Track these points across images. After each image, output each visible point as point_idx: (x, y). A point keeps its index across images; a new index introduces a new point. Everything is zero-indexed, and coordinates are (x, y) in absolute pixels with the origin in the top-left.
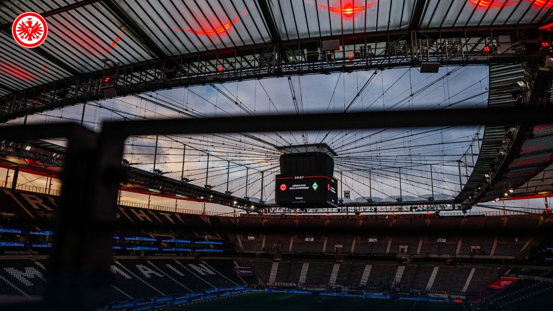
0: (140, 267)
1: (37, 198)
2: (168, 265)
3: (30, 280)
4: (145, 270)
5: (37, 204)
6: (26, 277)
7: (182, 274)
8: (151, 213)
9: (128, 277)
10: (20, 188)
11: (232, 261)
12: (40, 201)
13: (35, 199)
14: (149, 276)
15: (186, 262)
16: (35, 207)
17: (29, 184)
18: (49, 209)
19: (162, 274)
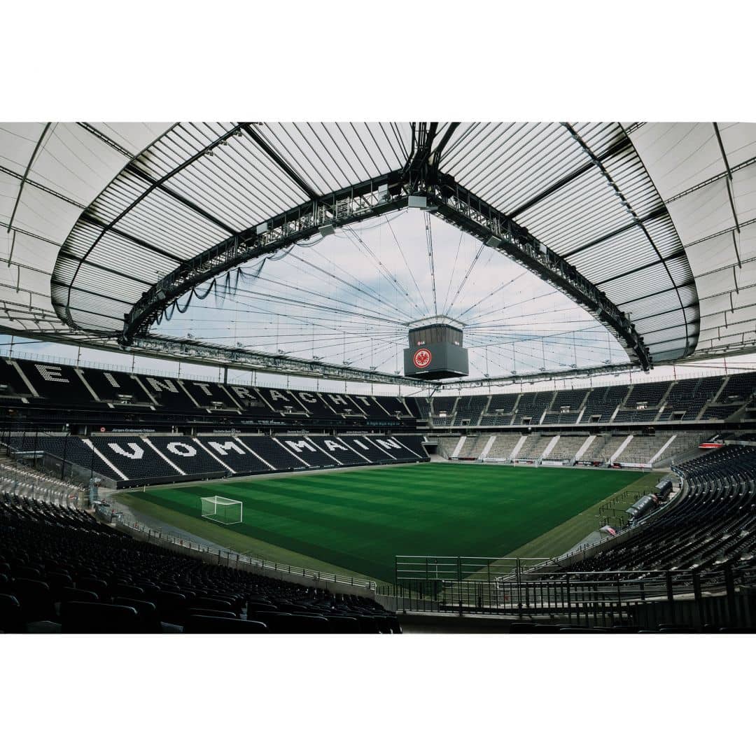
0: (327, 442)
1: (245, 390)
2: (356, 441)
3: (226, 451)
4: (331, 444)
5: (243, 394)
6: (224, 449)
7: (366, 448)
8: (347, 397)
9: (313, 450)
10: (231, 383)
11: (422, 437)
12: (246, 392)
13: (242, 390)
14: (334, 449)
15: (373, 439)
16: (241, 396)
17: (238, 379)
18: (253, 398)
19: (346, 447)
